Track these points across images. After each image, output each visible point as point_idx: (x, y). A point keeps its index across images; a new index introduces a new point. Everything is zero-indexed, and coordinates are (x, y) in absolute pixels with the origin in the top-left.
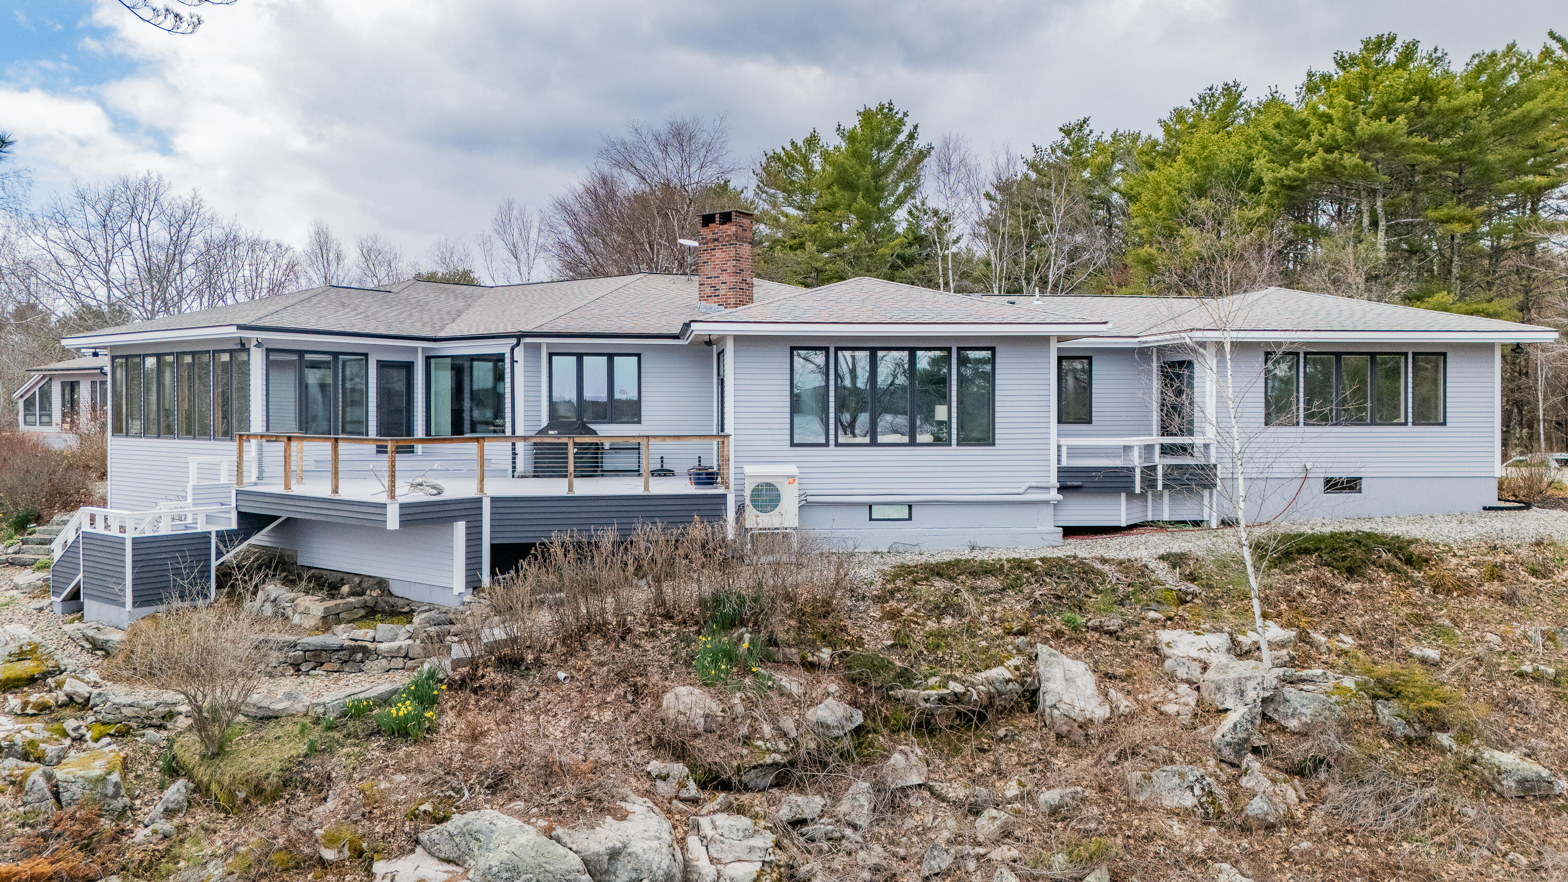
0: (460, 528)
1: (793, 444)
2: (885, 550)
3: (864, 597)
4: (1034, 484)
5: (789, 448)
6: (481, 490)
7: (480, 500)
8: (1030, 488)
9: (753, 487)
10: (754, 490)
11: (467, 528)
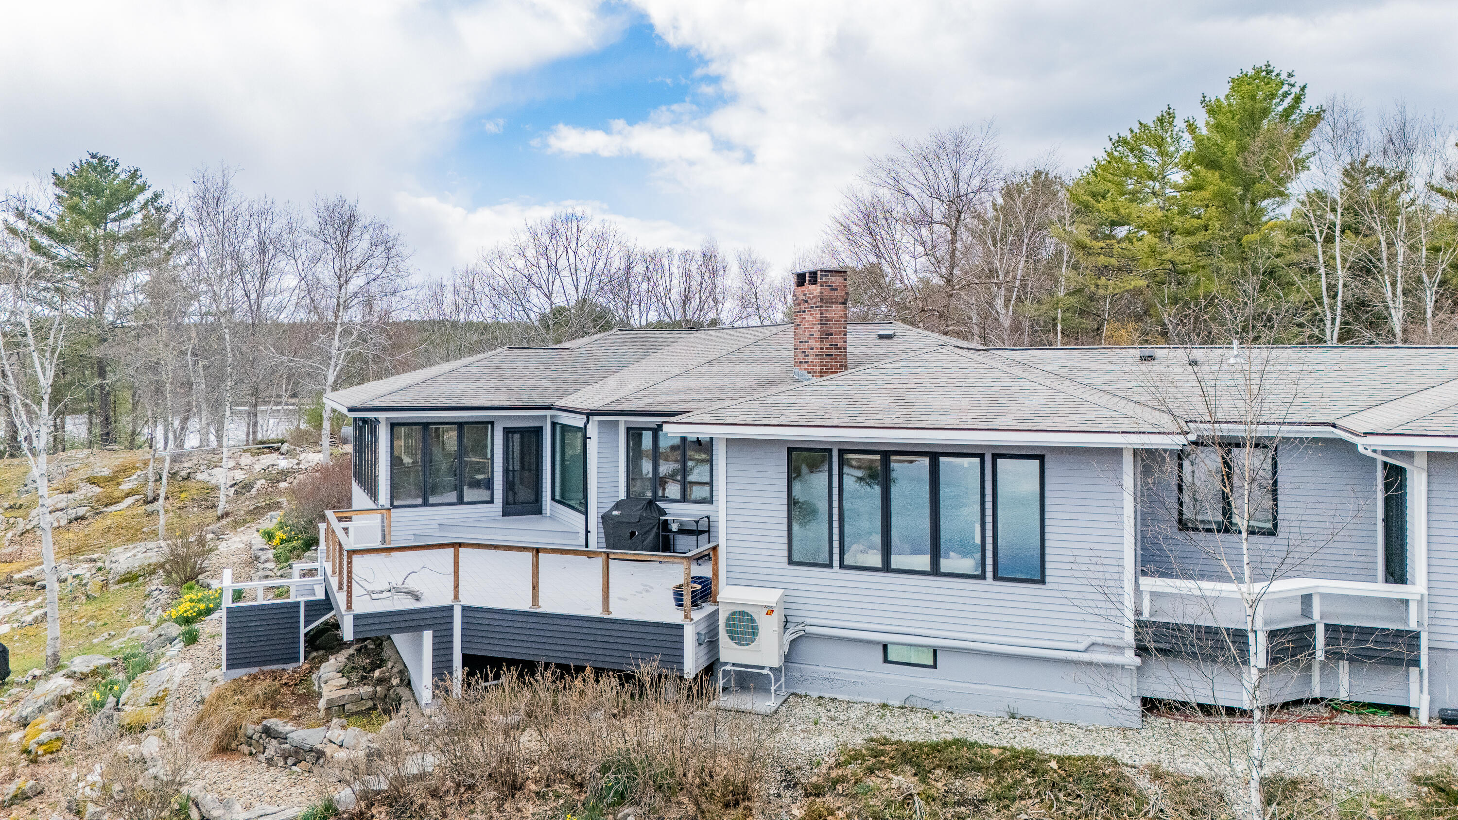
0: (428, 636)
1: (791, 562)
2: (897, 703)
3: (795, 785)
4: (1099, 640)
5: (786, 566)
6: (456, 597)
7: (450, 608)
8: (1093, 644)
9: (727, 615)
10: (728, 619)
11: (434, 637)
